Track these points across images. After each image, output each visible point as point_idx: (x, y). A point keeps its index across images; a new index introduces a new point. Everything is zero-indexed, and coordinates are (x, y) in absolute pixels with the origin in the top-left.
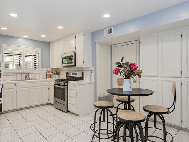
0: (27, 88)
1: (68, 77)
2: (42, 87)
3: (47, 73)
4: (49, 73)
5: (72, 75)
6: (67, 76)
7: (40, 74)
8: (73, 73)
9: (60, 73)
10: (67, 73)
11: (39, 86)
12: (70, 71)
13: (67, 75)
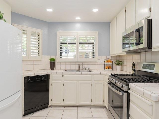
0: (76, 82)
1: (135, 70)
2: (95, 82)
3: (106, 63)
4: (107, 63)
5: (143, 68)
6: (133, 69)
7: (96, 64)
8: (144, 64)
9: (123, 63)
10: (134, 65)
11: (91, 80)
12: (139, 61)
13: (133, 67)
